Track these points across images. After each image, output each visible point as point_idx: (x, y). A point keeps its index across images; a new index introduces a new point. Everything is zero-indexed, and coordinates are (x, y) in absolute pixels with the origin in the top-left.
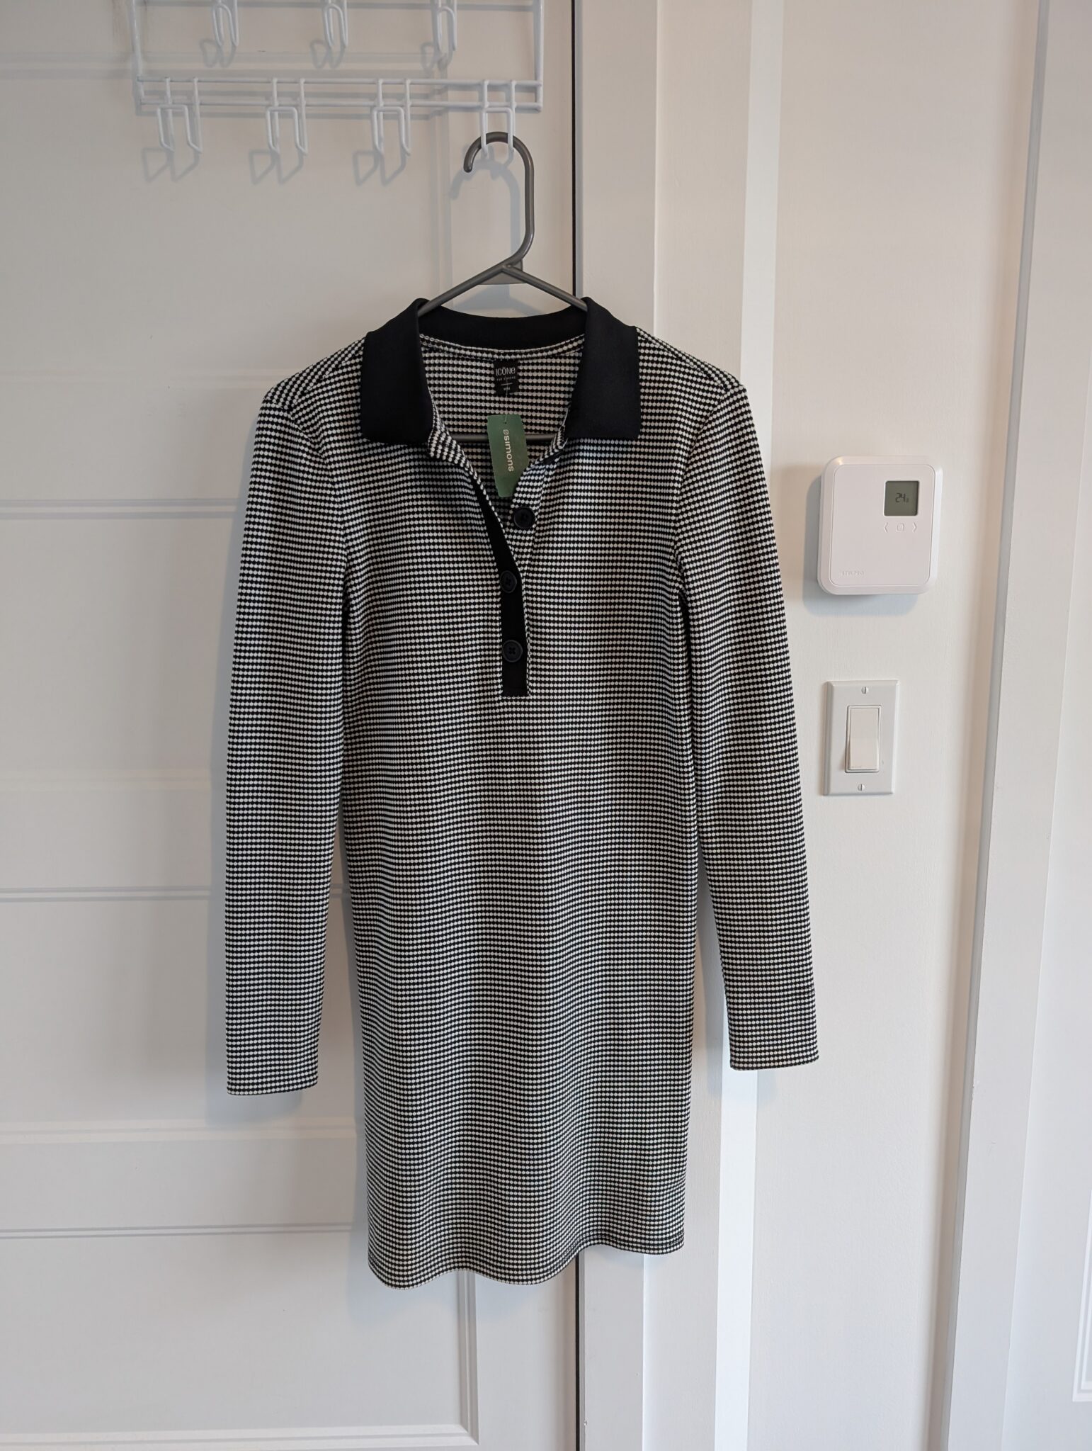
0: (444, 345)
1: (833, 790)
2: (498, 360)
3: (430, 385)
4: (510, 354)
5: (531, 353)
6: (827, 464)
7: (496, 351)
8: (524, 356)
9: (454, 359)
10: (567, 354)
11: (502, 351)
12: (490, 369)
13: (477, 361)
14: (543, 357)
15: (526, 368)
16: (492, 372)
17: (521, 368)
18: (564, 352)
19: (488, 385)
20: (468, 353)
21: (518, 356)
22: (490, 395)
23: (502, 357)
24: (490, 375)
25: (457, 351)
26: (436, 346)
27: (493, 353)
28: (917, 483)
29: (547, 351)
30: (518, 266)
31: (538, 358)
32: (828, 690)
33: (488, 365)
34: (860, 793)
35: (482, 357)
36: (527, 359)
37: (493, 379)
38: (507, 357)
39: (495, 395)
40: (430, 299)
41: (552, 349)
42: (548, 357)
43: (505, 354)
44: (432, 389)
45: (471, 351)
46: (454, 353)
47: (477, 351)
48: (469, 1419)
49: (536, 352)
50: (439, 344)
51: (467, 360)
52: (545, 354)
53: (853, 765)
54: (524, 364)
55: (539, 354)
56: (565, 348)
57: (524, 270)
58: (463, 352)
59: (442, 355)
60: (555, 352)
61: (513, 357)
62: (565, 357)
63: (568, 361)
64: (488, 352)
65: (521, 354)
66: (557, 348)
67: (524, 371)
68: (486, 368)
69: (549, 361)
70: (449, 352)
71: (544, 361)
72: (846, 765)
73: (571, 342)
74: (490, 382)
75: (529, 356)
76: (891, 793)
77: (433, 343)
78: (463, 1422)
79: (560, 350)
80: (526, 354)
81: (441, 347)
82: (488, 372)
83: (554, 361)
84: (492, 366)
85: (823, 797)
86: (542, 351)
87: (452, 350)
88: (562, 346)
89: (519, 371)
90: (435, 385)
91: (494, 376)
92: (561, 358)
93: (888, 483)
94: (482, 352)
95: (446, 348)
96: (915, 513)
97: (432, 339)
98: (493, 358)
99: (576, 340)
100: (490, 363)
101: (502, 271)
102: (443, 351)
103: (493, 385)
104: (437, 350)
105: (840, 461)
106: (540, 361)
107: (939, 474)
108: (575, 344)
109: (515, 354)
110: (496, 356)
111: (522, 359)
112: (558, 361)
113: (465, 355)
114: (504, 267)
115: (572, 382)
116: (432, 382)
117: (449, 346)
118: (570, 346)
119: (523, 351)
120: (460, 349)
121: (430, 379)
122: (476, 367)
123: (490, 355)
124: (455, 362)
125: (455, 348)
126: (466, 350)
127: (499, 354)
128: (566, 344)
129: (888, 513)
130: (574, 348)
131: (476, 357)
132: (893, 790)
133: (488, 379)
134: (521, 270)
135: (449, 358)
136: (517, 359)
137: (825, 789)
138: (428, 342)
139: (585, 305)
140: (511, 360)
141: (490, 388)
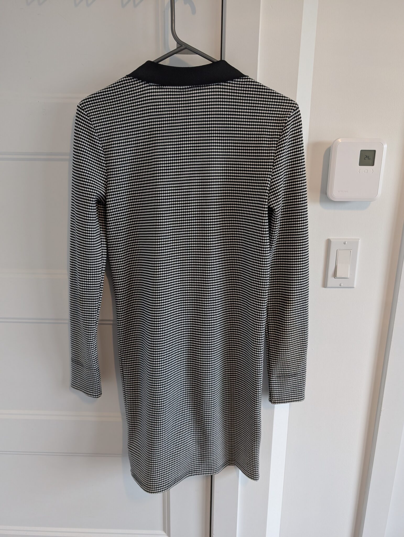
1: (328, 285)
6: (334, 142)
28: (375, 151)
32: (329, 242)
34: (340, 287)
48: (167, 528)
53: (338, 275)
72: (335, 275)
76: (353, 287)
78: (164, 530)
85: (324, 288)
93: (361, 151)
96: (373, 165)
105: (340, 140)
107: (385, 146)
129: (361, 164)
132: (355, 286)
137: (325, 285)
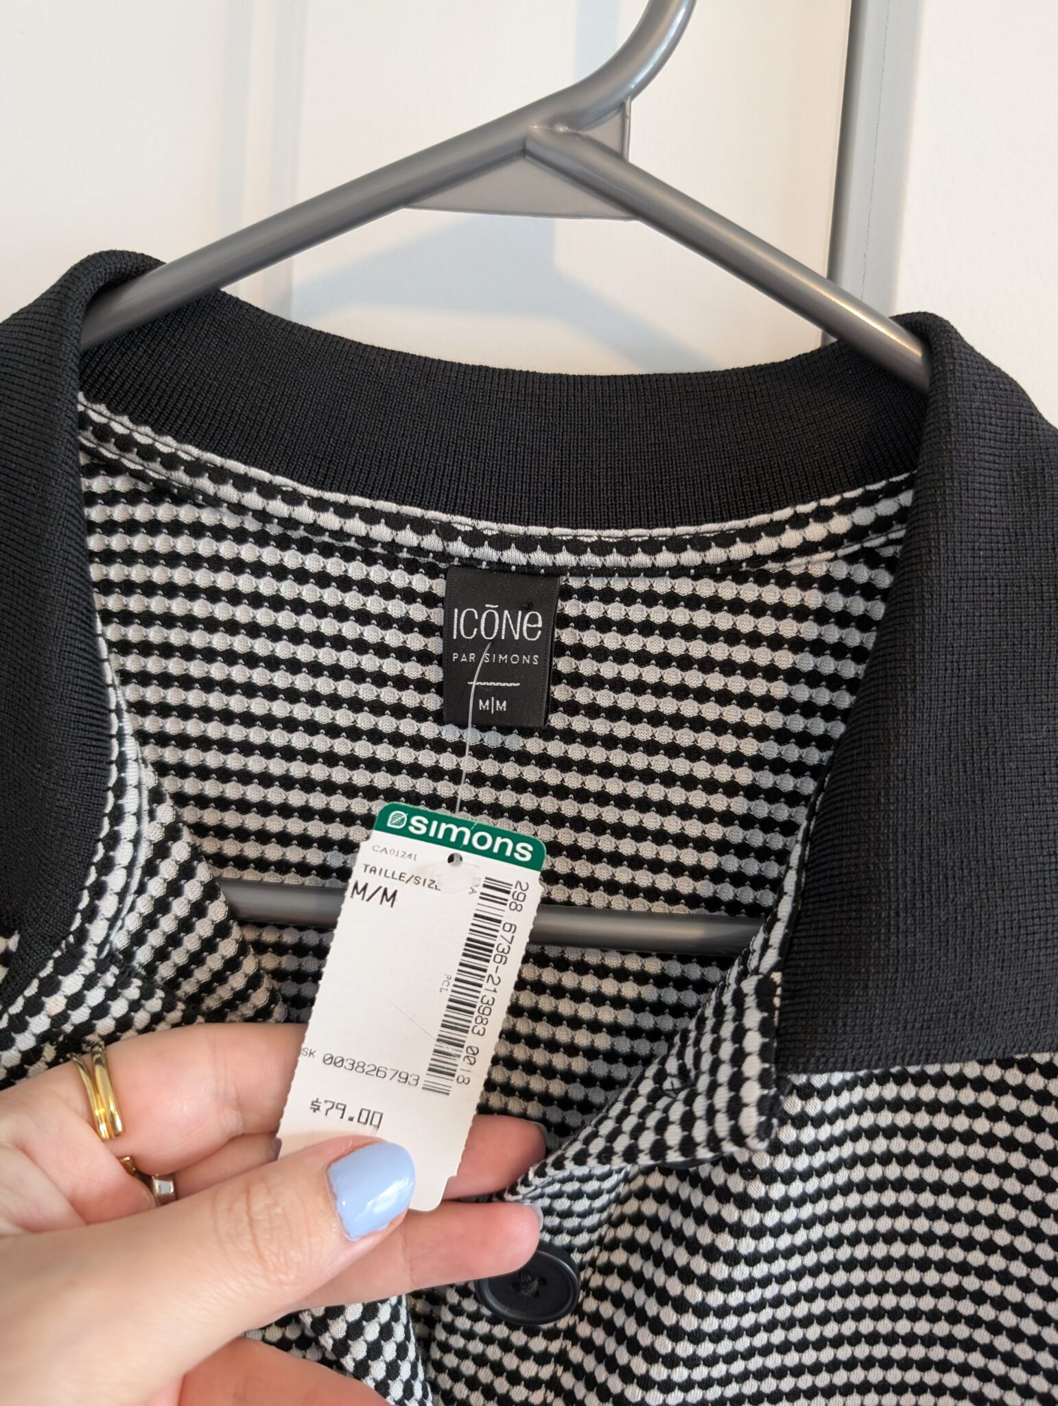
0: (219, 475)
2: (470, 564)
3: (107, 617)
4: (526, 544)
5: (627, 547)
7: (463, 523)
8: (589, 559)
9: (262, 539)
10: (796, 566)
11: (490, 527)
12: (430, 600)
13: (370, 559)
14: (678, 571)
15: (594, 610)
16: (437, 616)
17: (572, 608)
18: (783, 555)
19: (413, 670)
20: (330, 520)
21: (565, 558)
22: (420, 714)
23: (487, 553)
24: (427, 629)
25: (278, 507)
26: (180, 476)
27: (448, 533)
29: (701, 543)
30: (605, 133)
31: (654, 572)
33: (420, 583)
35: (393, 546)
36: (604, 572)
37: (435, 645)
38: (513, 556)
39: (439, 718)
40: (167, 255)
41: (725, 540)
42: (704, 571)
43: (501, 542)
44: (113, 632)
45: (345, 511)
46: (263, 516)
47: (371, 517)
49: (652, 547)
50: (195, 468)
51: (327, 551)
52: (690, 557)
54: (586, 595)
55: (665, 558)
56: (791, 538)
57: (635, 156)
58: (304, 513)
59: (208, 517)
60: (740, 551)
61: (540, 557)
62: (784, 580)
63: (792, 596)
64: (422, 527)
65: (576, 547)
66: (750, 535)
67: (583, 623)
68: (409, 595)
69: (706, 588)
70: (239, 509)
71: (684, 587)
73: (823, 515)
74: (424, 657)
75: (615, 559)
77: (171, 461)
79: (766, 545)
80: (601, 548)
81: (205, 483)
82: (418, 612)
83: (728, 590)
84: (439, 587)
86: (677, 545)
87: (253, 499)
88: (775, 529)
89: (564, 621)
90: (126, 617)
91: (443, 630)
92: (762, 579)
94: (396, 522)
95: (229, 492)
97: (166, 444)
98: (444, 556)
99: (846, 508)
100: (432, 572)
101: (523, 151)
102: (214, 502)
103: (434, 673)
104: (183, 497)
106: (662, 586)
108: (840, 524)
109: (551, 545)
110: (459, 548)
111: (580, 571)
112: (749, 592)
113: (315, 528)
114: (535, 127)
115: (850, 669)
116: (113, 602)
117: (243, 483)
118: (816, 532)
119: (589, 535)
120: (293, 498)
121: (107, 587)
122: (366, 587)
123: (432, 542)
124: (270, 555)
125: (268, 491)
126: (319, 505)
127: (474, 539)
128: (799, 522)
130: (832, 542)
131: (366, 541)
133: (415, 642)
134: (619, 155)
135: (240, 536)
136: (555, 572)
138: (148, 453)
139: (911, 349)
140: (529, 571)
141: (422, 686)
